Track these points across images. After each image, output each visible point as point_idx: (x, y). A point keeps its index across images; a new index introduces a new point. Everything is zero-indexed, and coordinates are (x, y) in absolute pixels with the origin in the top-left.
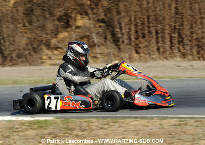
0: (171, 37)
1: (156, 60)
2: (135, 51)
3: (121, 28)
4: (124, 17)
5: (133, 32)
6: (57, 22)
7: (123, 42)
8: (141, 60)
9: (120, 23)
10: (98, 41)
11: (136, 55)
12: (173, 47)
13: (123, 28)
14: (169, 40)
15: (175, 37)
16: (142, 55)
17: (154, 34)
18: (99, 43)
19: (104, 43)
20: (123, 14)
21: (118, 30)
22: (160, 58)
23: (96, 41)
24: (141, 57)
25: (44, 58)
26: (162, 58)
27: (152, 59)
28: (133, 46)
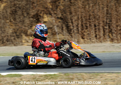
0: (104, 28)
1: (95, 43)
2: (81, 37)
3: (72, 23)
4: (74, 16)
5: (80, 25)
6: (32, 19)
7: (74, 31)
8: (85, 43)
9: (72, 20)
10: (58, 31)
11: (82, 40)
12: (105, 35)
13: (74, 23)
14: (102, 30)
15: (106, 29)
16: (86, 39)
17: (93, 27)
18: (58, 32)
19: (62, 32)
20: (73, 14)
21: (71, 24)
22: (97, 41)
23: (56, 31)
24: (85, 41)
25: (23, 41)
26: (98, 42)
27: (92, 42)
28: (80, 34)
